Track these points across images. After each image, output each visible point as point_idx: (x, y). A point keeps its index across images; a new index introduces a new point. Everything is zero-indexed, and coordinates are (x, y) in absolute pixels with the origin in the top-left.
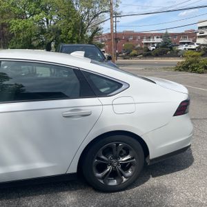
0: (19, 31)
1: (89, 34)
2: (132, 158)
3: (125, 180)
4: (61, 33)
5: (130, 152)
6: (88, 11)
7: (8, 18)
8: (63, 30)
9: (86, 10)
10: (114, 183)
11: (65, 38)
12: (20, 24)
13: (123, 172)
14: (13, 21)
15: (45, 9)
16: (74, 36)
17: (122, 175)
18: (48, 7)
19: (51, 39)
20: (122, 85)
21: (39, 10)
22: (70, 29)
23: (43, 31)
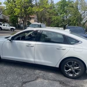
0: (55, 20)
2: (79, 68)
3: (75, 76)
4: (71, 21)
5: (79, 66)
6: (84, 12)
7: (52, 15)
8: (72, 20)
9: (83, 12)
10: (71, 75)
11: (72, 24)
12: (56, 17)
13: (75, 73)
14: (53, 16)
15: (66, 12)
16: (76, 22)
17: (75, 74)
18: (67, 11)
19: (66, 24)
20: (79, 42)
21: (64, 12)
22: (75, 20)
23: (64, 20)
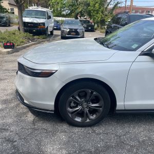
1: (111, 6)
